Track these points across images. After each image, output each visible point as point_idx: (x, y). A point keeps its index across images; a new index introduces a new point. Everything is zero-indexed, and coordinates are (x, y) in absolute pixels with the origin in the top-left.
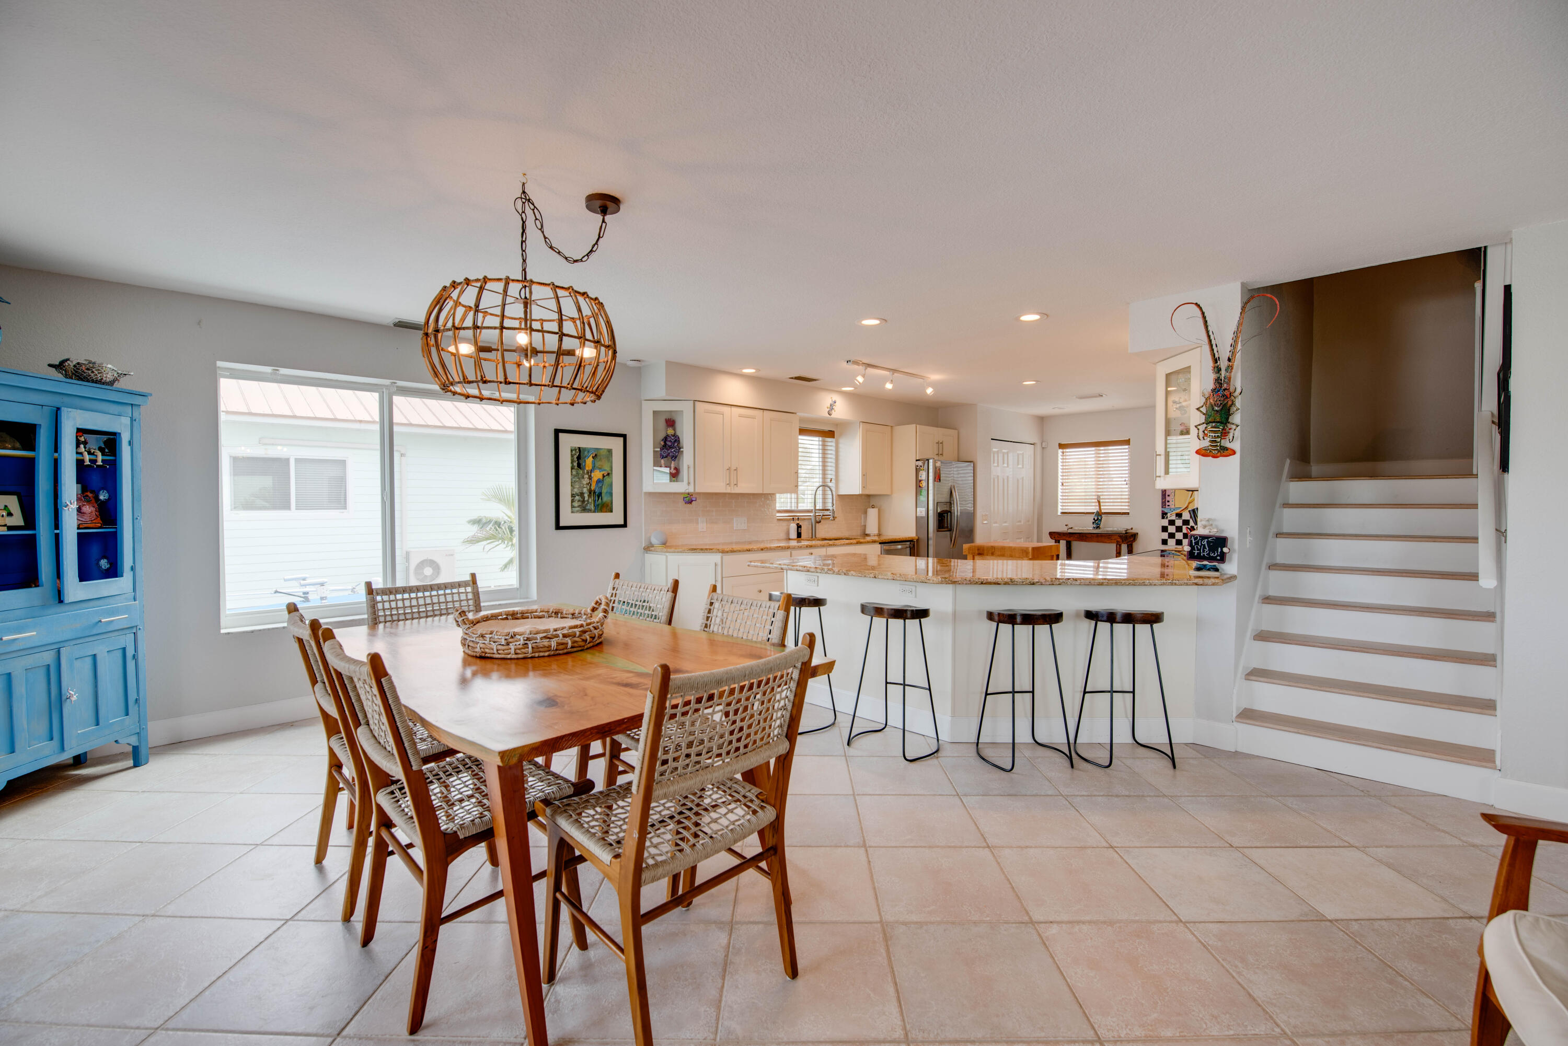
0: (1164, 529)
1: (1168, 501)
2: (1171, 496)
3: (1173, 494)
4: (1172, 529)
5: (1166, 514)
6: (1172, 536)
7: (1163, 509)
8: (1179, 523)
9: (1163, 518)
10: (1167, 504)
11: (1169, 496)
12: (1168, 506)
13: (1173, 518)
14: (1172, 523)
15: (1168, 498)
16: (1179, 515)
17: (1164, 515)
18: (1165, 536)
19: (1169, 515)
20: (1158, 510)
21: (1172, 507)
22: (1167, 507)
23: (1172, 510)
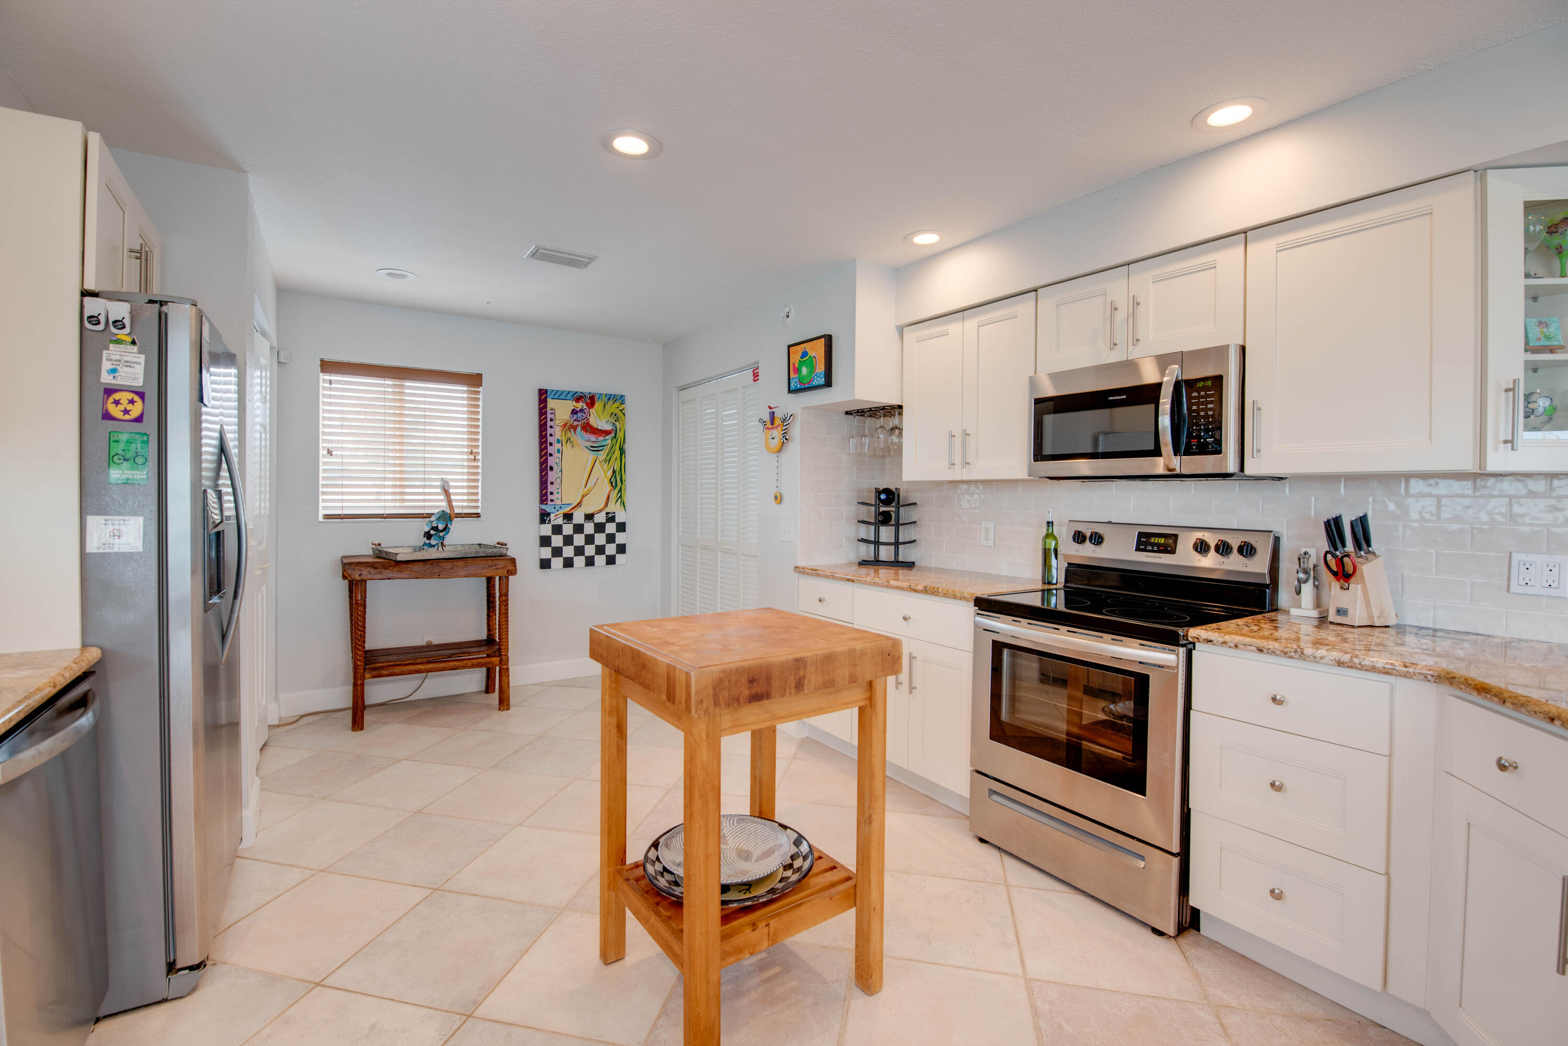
0: (545, 541)
1: (552, 493)
2: (556, 484)
3: (558, 480)
4: (557, 541)
5: (548, 514)
6: (557, 552)
7: (543, 507)
8: (568, 529)
9: (543, 521)
10: (550, 497)
11: (552, 483)
12: (552, 501)
13: (560, 521)
14: (557, 530)
15: (550, 488)
16: (568, 517)
17: (544, 517)
18: (546, 553)
19: (552, 516)
20: (533, 507)
21: (558, 502)
22: (549, 503)
23: (558, 507)
